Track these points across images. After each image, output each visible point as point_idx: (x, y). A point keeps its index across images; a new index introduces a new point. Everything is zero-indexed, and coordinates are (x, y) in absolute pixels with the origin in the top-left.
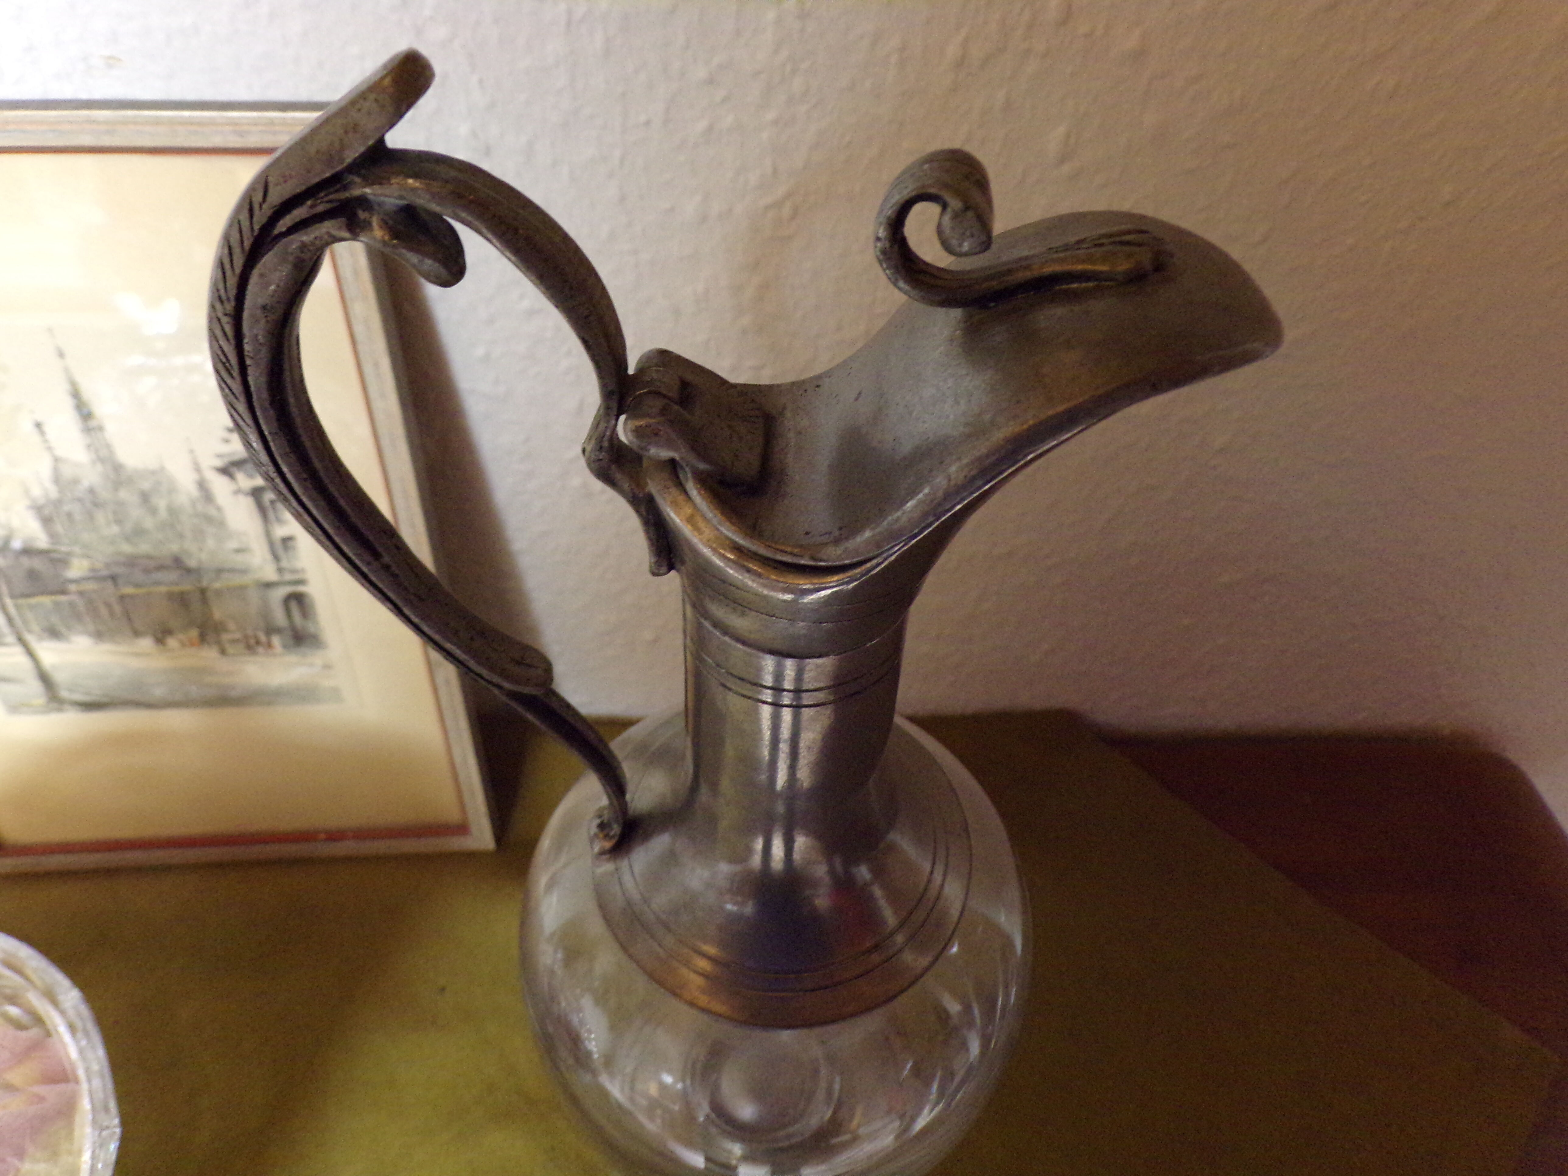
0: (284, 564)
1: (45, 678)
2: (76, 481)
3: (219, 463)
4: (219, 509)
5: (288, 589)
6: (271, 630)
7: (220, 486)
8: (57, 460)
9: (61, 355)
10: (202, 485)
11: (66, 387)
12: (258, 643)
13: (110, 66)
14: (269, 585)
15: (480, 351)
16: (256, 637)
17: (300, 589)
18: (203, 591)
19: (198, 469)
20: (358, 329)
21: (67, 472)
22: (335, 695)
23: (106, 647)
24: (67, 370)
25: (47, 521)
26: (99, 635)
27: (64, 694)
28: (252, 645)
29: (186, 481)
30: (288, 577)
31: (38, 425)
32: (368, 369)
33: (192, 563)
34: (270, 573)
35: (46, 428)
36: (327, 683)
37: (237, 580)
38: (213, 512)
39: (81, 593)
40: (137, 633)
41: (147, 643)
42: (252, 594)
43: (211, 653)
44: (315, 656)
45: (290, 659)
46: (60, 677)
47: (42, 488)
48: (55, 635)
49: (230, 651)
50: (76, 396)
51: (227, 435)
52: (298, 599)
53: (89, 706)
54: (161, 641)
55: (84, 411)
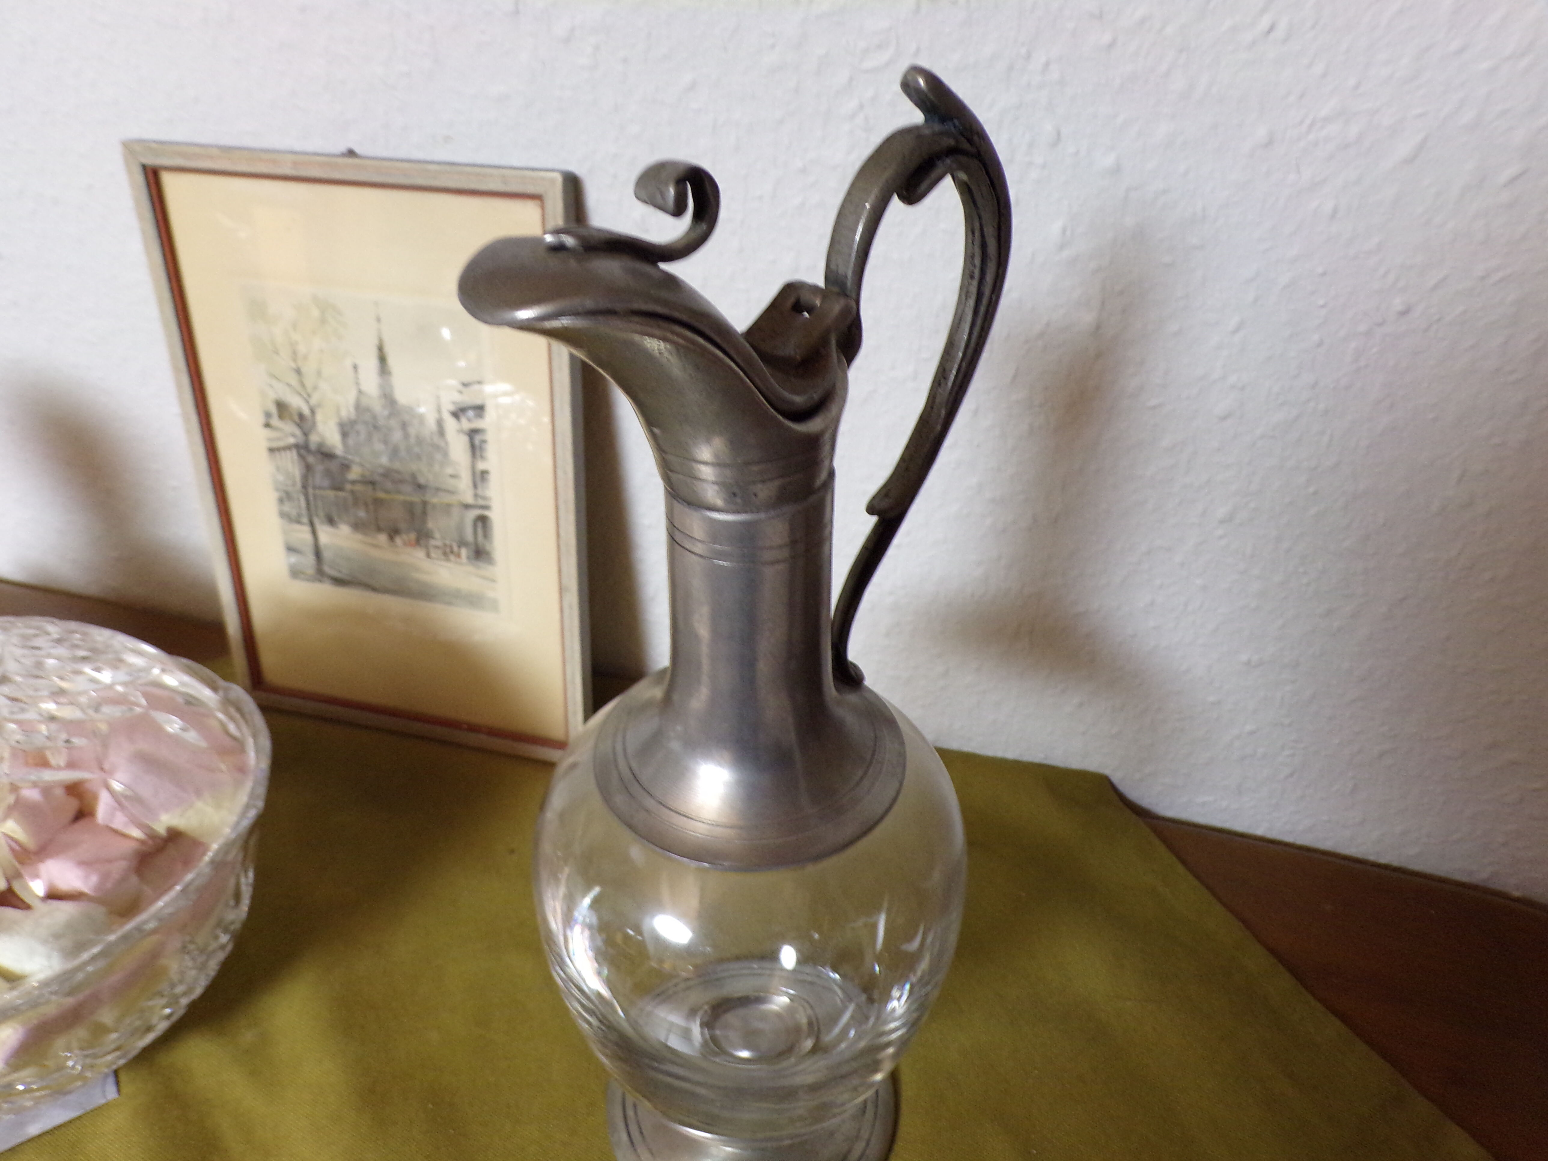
0: (480, 492)
1: (318, 553)
2: (368, 409)
3: (452, 408)
4: (447, 443)
5: (478, 512)
6: (462, 543)
7: (451, 424)
8: (360, 392)
9: (378, 320)
10: (440, 423)
11: (376, 343)
12: (452, 552)
13: (446, 142)
14: (467, 507)
16: (451, 547)
17: (486, 513)
18: (425, 503)
19: (439, 411)
21: (365, 401)
22: (494, 606)
23: (359, 536)
24: (379, 330)
25: (345, 435)
26: (356, 527)
27: (327, 569)
28: (448, 553)
29: (431, 419)
30: (481, 502)
31: (355, 367)
32: (554, 348)
33: (422, 481)
34: (469, 499)
35: (359, 369)
36: (491, 594)
37: (446, 499)
38: (442, 444)
39: (352, 492)
40: (379, 529)
41: (383, 538)
42: (456, 511)
43: (420, 554)
44: (486, 570)
45: (471, 569)
46: (327, 555)
47: (347, 411)
48: (331, 521)
49: (433, 555)
50: (381, 349)
51: (460, 387)
52: (483, 521)
53: (338, 582)
54: (391, 538)
55: (382, 360)
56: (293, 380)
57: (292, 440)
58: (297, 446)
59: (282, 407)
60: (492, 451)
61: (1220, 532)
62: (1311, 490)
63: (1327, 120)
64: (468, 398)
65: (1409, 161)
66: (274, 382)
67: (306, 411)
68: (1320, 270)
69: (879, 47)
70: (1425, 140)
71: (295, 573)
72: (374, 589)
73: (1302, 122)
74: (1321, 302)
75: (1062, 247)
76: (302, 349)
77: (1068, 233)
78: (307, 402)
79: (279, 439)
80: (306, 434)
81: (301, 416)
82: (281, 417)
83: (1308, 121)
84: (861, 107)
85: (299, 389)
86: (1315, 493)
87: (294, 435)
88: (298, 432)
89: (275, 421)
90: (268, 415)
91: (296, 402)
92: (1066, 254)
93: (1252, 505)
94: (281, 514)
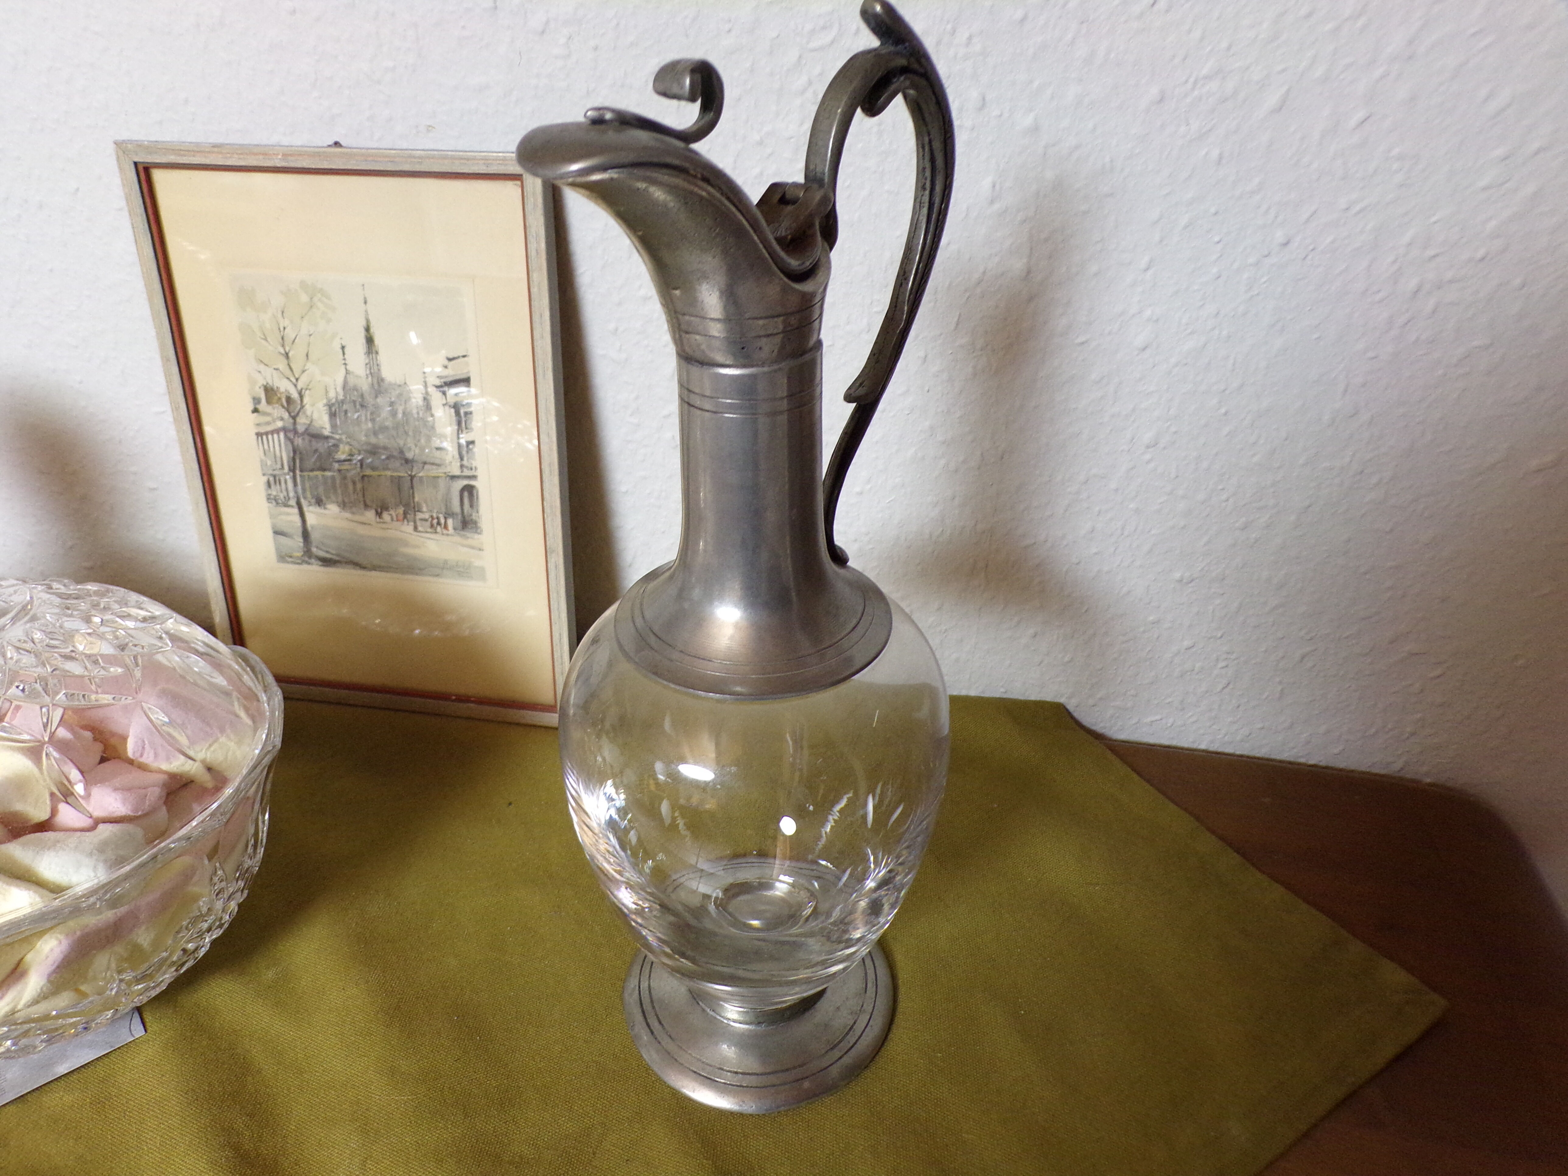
0: (465, 462)
1: (306, 535)
2: (355, 389)
3: (438, 382)
4: (433, 417)
5: (465, 482)
6: (449, 514)
7: (436, 398)
8: (347, 372)
9: (365, 303)
10: (426, 398)
11: (364, 323)
12: (439, 523)
13: (428, 131)
14: (453, 477)
15: (612, 326)
16: (438, 518)
17: (472, 483)
18: (412, 477)
19: (426, 386)
20: (534, 290)
21: (352, 381)
22: (481, 574)
23: (347, 515)
24: (366, 311)
25: (333, 415)
26: (343, 505)
27: (314, 550)
28: (435, 525)
29: (417, 394)
30: (467, 473)
31: (343, 348)
32: (536, 318)
33: (409, 455)
34: (455, 470)
35: (346, 350)
36: (477, 563)
37: (434, 471)
38: (429, 418)
39: (340, 471)
40: (366, 506)
41: (370, 515)
42: (442, 483)
43: (408, 528)
44: (474, 539)
45: (457, 539)
46: (315, 536)
47: (336, 392)
48: (319, 502)
49: (420, 529)
50: (367, 329)
51: (446, 362)
52: (469, 491)
53: (326, 562)
54: (379, 514)
55: (370, 340)
56: (282, 365)
57: (280, 424)
58: (284, 429)
59: (269, 391)
60: (476, 423)
61: (1148, 457)
62: (1223, 411)
63: (1208, 78)
64: (454, 371)
66: (262, 367)
67: (295, 395)
68: (1213, 210)
70: (1288, 91)
71: (283, 557)
72: (363, 567)
73: (1186, 81)
74: (1216, 239)
75: (992, 202)
76: (290, 334)
77: (997, 187)
78: (295, 386)
79: (268, 423)
80: (294, 418)
81: (289, 399)
82: (269, 402)
83: (1192, 80)
85: (288, 372)
86: (1226, 414)
87: (282, 419)
88: (286, 415)
89: (263, 406)
90: (256, 401)
91: (284, 386)
92: (997, 206)
93: (1173, 429)
94: (269, 498)
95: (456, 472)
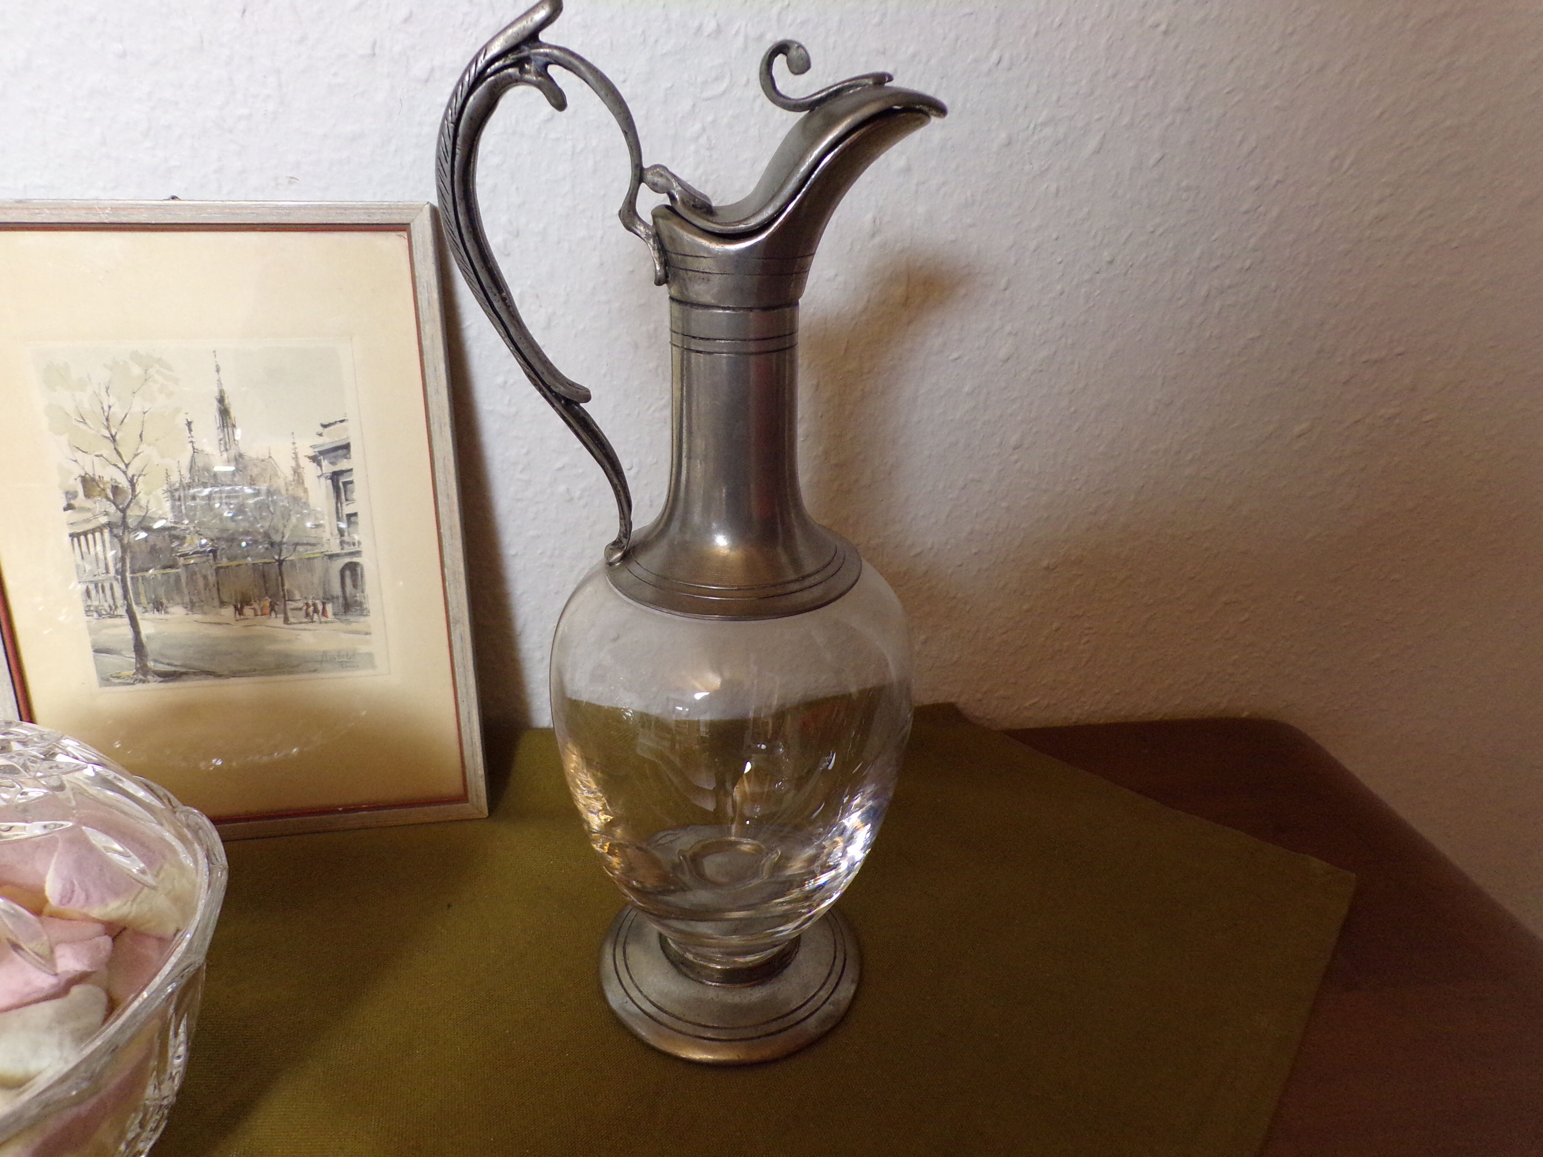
0: (346, 538)
1: (139, 647)
2: (205, 468)
3: (311, 452)
4: (305, 491)
5: (347, 560)
6: (327, 598)
7: (310, 471)
8: (195, 452)
9: (218, 371)
10: (297, 471)
11: (217, 395)
13: (290, 183)
14: (331, 557)
15: (500, 380)
16: (314, 605)
17: (355, 559)
18: (280, 562)
19: (296, 458)
20: (426, 343)
21: (201, 461)
22: (368, 662)
23: (195, 617)
24: (219, 380)
25: (175, 501)
26: (191, 606)
27: (151, 664)
29: (285, 468)
30: (348, 549)
31: (189, 424)
32: (429, 371)
33: (277, 537)
34: (334, 548)
35: (193, 426)
36: (363, 649)
37: (308, 553)
38: (301, 494)
39: (186, 566)
40: (222, 604)
41: (228, 612)
42: (318, 565)
43: (277, 621)
44: (358, 623)
45: (338, 625)
46: (151, 647)
47: (179, 474)
48: (158, 606)
49: (292, 620)
50: (221, 400)
51: (321, 430)
52: (352, 570)
53: (167, 676)
54: (239, 611)
55: (224, 412)
56: (107, 450)
57: (104, 520)
58: (110, 525)
59: (89, 484)
60: (358, 492)
61: (1015, 457)
62: (1072, 409)
63: (1045, 124)
64: (329, 440)
65: (1097, 151)
66: (79, 455)
67: (124, 483)
68: (1054, 236)
69: (716, 79)
70: (1105, 135)
71: (106, 680)
72: (219, 676)
73: (1028, 127)
74: (1059, 260)
75: (873, 235)
76: (117, 412)
77: (878, 222)
78: (125, 473)
79: (88, 521)
80: (123, 511)
81: (116, 489)
82: (88, 495)
83: (1032, 126)
84: (704, 129)
85: (115, 458)
86: (1075, 412)
87: (106, 514)
88: (112, 509)
89: (81, 500)
90: (71, 495)
91: (109, 474)
92: (877, 240)
93: (1034, 430)
94: (88, 611)
95: (336, 550)
